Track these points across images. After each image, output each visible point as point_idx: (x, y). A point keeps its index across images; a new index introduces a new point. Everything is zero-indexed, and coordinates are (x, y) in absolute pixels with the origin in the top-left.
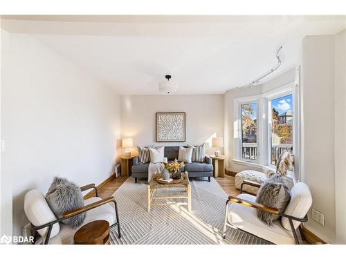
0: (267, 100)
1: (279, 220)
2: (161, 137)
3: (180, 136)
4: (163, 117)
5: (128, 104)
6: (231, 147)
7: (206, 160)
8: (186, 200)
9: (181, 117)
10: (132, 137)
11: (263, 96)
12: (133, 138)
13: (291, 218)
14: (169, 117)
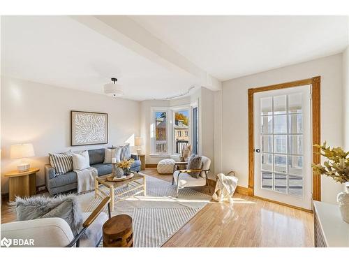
0: (172, 111)
1: (200, 175)
3: (102, 138)
4: (82, 116)
6: (148, 144)
7: (133, 157)
8: (142, 188)
9: (103, 118)
10: (30, 142)
11: (171, 108)
13: (205, 171)
14: (89, 117)
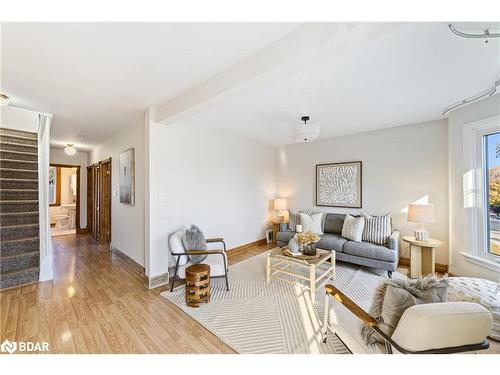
2: (323, 199)
3: (352, 198)
4: (326, 170)
5: (283, 156)
9: (355, 169)
10: (286, 198)
12: (288, 199)
14: (335, 169)
